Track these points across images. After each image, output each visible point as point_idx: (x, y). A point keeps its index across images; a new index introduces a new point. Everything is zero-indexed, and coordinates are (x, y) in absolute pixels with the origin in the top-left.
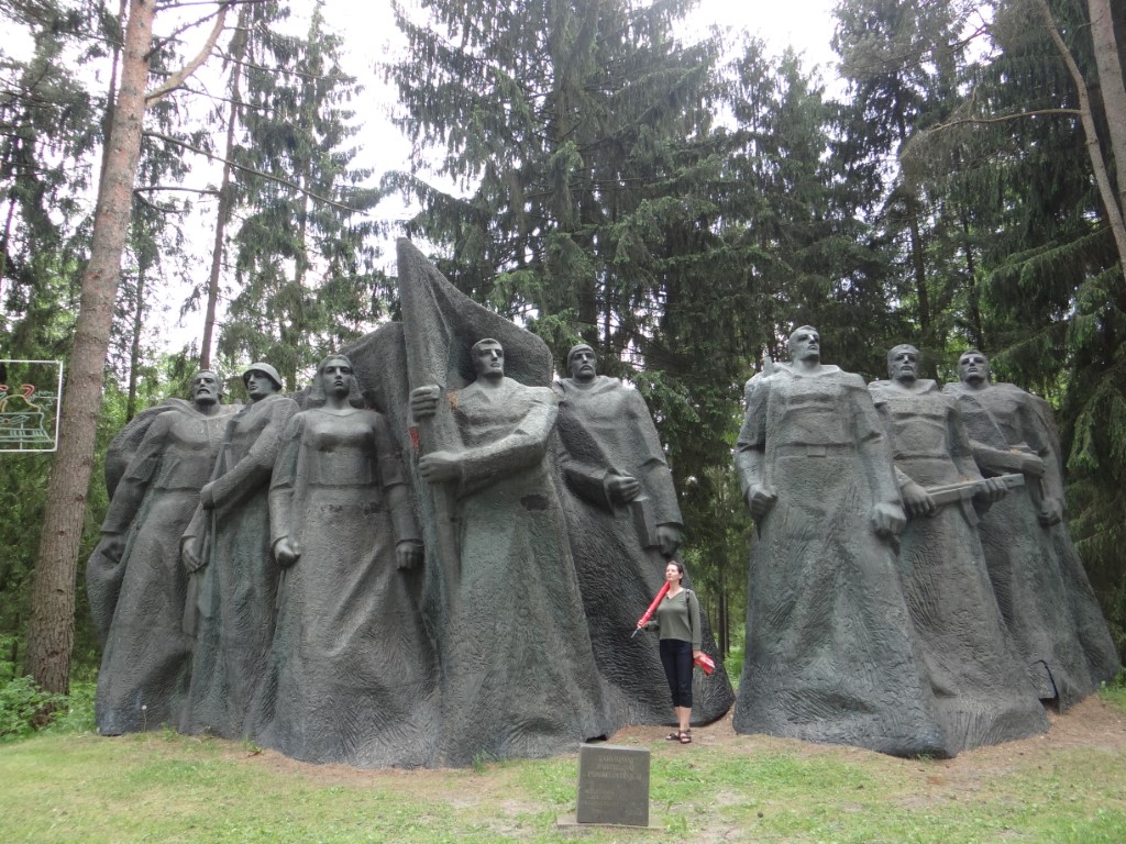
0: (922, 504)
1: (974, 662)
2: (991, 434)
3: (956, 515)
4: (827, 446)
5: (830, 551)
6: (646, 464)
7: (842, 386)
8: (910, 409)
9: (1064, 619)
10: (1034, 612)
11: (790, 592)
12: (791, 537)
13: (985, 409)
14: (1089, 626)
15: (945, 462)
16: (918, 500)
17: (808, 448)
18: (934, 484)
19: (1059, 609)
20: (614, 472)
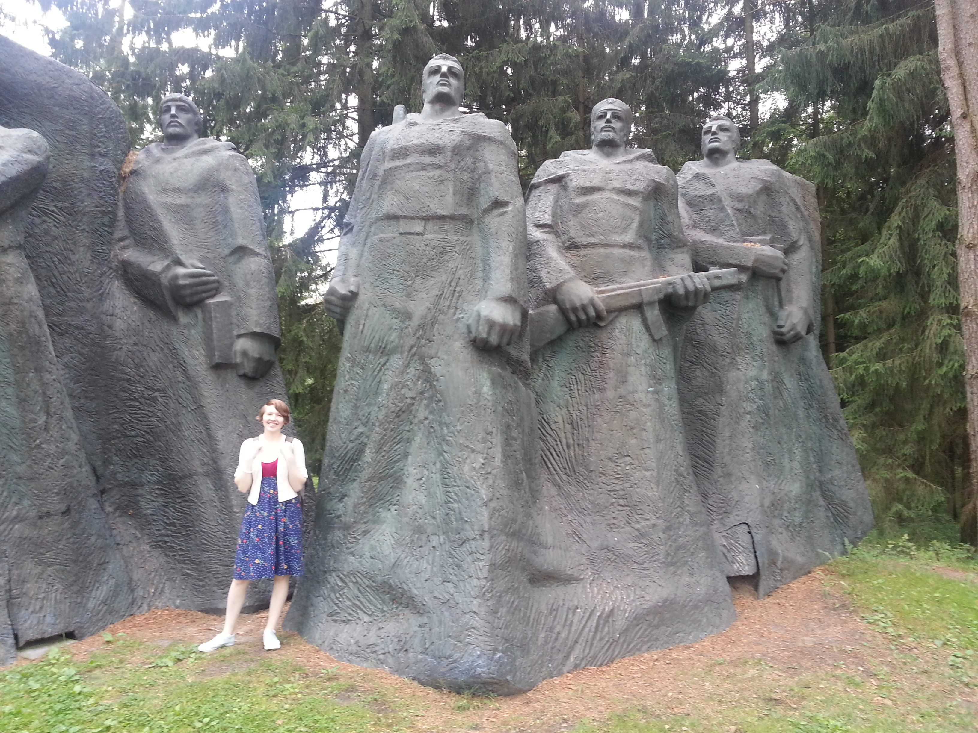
0: (584, 308)
1: (628, 529)
2: (722, 222)
3: (636, 323)
4: (427, 219)
5: (412, 370)
6: (232, 253)
7: (464, 133)
8: (596, 182)
9: (796, 465)
10: (748, 457)
11: (361, 429)
12: (367, 350)
13: (719, 189)
14: (837, 472)
15: (632, 253)
16: (578, 304)
17: (402, 222)
18: (611, 281)
19: (790, 451)
20: (179, 263)
